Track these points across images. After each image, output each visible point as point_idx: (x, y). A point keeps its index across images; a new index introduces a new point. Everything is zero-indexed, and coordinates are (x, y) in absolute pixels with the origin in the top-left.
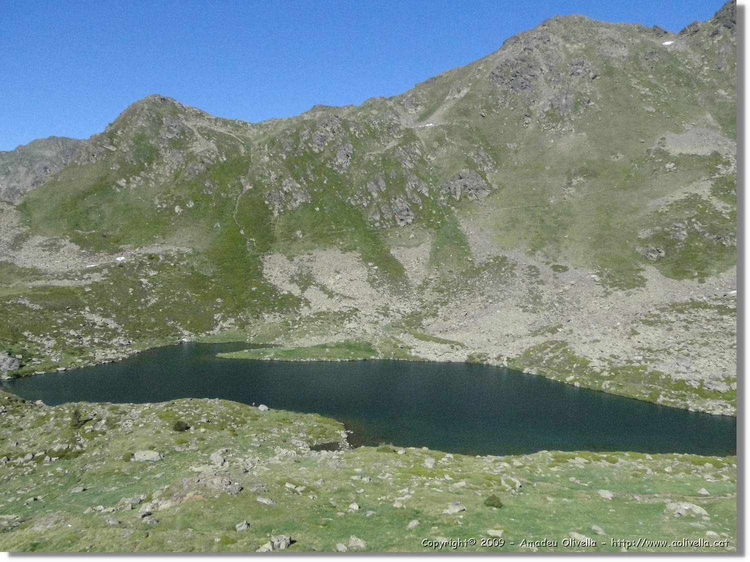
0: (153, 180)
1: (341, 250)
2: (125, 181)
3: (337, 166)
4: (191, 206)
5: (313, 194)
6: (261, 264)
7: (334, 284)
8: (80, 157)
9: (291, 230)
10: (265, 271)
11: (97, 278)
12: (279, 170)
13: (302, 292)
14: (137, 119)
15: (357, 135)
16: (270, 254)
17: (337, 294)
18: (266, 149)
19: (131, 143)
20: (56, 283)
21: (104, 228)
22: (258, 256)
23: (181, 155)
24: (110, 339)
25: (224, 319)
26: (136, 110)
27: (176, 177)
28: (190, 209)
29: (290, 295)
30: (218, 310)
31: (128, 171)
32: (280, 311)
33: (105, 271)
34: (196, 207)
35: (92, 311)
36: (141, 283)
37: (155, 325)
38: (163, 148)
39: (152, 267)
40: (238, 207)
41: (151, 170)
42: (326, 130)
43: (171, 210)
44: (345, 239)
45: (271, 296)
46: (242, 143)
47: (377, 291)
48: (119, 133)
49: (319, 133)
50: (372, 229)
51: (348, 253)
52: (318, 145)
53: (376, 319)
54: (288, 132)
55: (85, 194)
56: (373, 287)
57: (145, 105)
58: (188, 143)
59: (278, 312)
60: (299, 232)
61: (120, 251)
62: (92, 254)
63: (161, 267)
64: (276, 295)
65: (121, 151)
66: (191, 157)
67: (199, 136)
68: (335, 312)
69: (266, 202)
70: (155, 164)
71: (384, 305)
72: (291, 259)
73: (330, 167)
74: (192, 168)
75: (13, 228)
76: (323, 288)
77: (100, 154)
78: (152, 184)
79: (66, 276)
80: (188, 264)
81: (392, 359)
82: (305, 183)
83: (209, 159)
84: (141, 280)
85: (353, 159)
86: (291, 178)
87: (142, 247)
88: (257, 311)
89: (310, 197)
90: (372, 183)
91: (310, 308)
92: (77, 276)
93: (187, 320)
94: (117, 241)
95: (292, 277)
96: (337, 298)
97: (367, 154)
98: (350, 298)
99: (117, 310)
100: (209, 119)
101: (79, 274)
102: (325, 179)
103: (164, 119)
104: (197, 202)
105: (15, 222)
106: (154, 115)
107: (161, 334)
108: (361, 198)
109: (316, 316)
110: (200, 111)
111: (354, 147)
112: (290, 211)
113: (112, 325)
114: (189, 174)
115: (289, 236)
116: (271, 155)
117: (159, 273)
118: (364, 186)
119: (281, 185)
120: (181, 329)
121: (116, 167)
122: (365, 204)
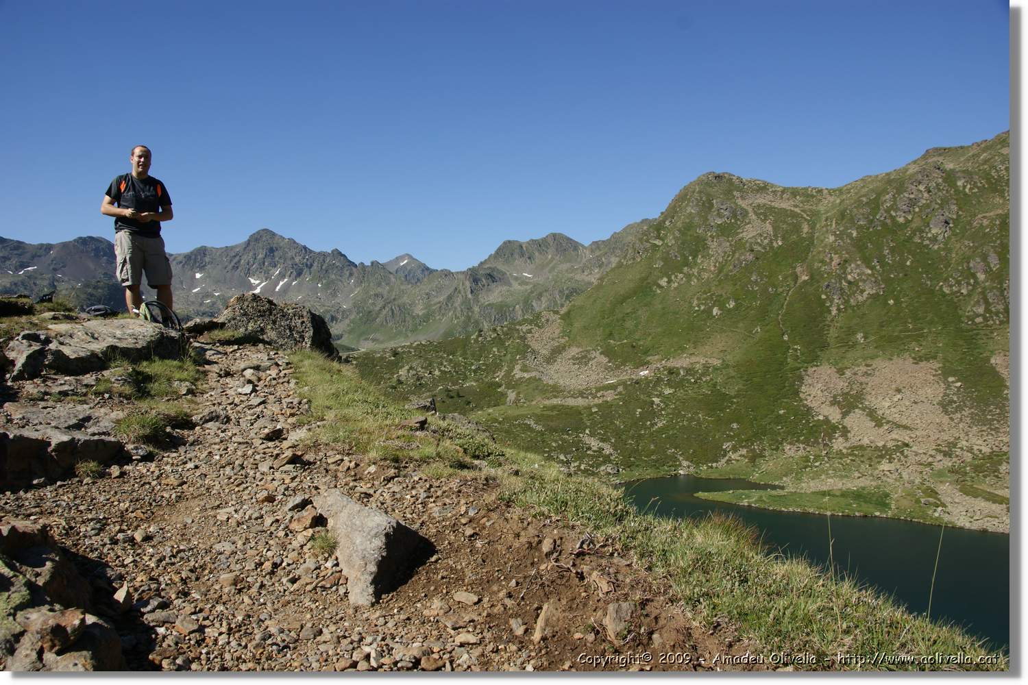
0: (696, 276)
1: (914, 358)
2: (665, 279)
3: (929, 239)
4: (731, 306)
5: (888, 281)
6: (801, 379)
7: (889, 407)
8: (626, 255)
9: (851, 332)
10: (803, 388)
11: (610, 396)
12: (844, 252)
13: (843, 417)
14: (687, 205)
15: (967, 190)
16: (817, 366)
17: (888, 422)
18: (834, 226)
19: (677, 234)
20: (571, 402)
21: (637, 337)
22: (800, 368)
23: (728, 244)
24: (599, 466)
25: (735, 449)
26: (686, 195)
27: (720, 271)
28: (729, 310)
29: (827, 420)
30: (730, 438)
31: (671, 267)
32: (807, 442)
33: (620, 389)
34: (737, 308)
35: (592, 435)
36: (653, 403)
37: (653, 453)
38: (710, 236)
39: (669, 384)
40: (787, 305)
41: (696, 264)
42: (919, 190)
43: (708, 311)
44: (924, 343)
45: (801, 421)
46: (806, 220)
47: (952, 419)
48: (667, 223)
49: (907, 195)
50: (969, 327)
51: (922, 364)
52: (904, 212)
53: (930, 459)
54: (864, 199)
55: (623, 299)
56: (946, 412)
57: (697, 187)
58: (739, 228)
59: (803, 443)
60: (860, 336)
61: (645, 364)
62: (618, 367)
63: (679, 385)
64: (808, 421)
65: (667, 244)
66: (739, 245)
67: (754, 217)
68: (877, 446)
69: (824, 297)
70: (700, 256)
71: (952, 439)
72: (841, 372)
73: (919, 241)
74: (738, 259)
75: (553, 339)
76: (871, 413)
77: (646, 250)
78: (694, 282)
79: (581, 394)
80: (712, 379)
81: (902, 518)
82: (878, 267)
83: (760, 245)
84: (653, 399)
85: (956, 226)
86: (859, 263)
87: (669, 359)
88: (777, 441)
89: (883, 286)
90: (978, 260)
91: (847, 440)
92: (591, 394)
93: (690, 449)
94: (646, 353)
95: (835, 397)
96: (886, 428)
97: (980, 216)
98: (906, 427)
99: (618, 433)
100: (774, 192)
101: (594, 391)
102: (908, 259)
103: (714, 201)
104: (739, 301)
105: (557, 332)
106: (704, 199)
107: (656, 465)
108: (959, 283)
109: (850, 451)
110: (764, 183)
111: (960, 209)
112: (854, 306)
113: (608, 450)
114: (735, 267)
115: (847, 343)
116: (838, 233)
117: (676, 391)
118: (965, 265)
119: (844, 273)
120: (681, 458)
121: (658, 264)
122: (964, 291)
